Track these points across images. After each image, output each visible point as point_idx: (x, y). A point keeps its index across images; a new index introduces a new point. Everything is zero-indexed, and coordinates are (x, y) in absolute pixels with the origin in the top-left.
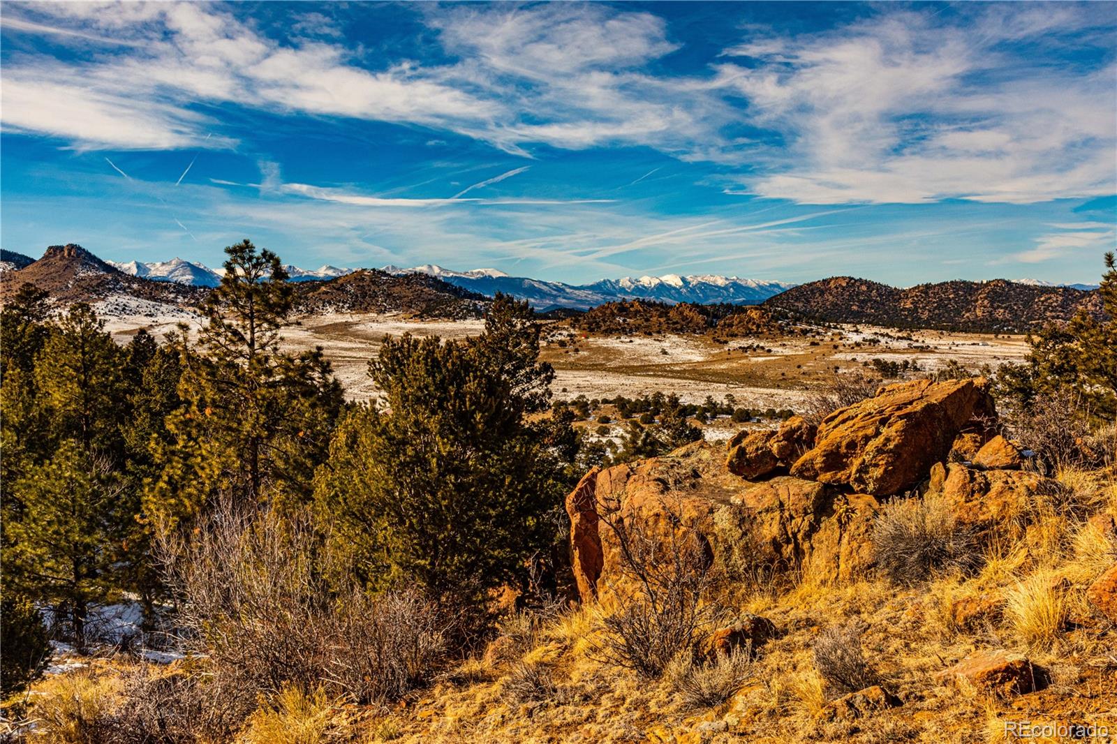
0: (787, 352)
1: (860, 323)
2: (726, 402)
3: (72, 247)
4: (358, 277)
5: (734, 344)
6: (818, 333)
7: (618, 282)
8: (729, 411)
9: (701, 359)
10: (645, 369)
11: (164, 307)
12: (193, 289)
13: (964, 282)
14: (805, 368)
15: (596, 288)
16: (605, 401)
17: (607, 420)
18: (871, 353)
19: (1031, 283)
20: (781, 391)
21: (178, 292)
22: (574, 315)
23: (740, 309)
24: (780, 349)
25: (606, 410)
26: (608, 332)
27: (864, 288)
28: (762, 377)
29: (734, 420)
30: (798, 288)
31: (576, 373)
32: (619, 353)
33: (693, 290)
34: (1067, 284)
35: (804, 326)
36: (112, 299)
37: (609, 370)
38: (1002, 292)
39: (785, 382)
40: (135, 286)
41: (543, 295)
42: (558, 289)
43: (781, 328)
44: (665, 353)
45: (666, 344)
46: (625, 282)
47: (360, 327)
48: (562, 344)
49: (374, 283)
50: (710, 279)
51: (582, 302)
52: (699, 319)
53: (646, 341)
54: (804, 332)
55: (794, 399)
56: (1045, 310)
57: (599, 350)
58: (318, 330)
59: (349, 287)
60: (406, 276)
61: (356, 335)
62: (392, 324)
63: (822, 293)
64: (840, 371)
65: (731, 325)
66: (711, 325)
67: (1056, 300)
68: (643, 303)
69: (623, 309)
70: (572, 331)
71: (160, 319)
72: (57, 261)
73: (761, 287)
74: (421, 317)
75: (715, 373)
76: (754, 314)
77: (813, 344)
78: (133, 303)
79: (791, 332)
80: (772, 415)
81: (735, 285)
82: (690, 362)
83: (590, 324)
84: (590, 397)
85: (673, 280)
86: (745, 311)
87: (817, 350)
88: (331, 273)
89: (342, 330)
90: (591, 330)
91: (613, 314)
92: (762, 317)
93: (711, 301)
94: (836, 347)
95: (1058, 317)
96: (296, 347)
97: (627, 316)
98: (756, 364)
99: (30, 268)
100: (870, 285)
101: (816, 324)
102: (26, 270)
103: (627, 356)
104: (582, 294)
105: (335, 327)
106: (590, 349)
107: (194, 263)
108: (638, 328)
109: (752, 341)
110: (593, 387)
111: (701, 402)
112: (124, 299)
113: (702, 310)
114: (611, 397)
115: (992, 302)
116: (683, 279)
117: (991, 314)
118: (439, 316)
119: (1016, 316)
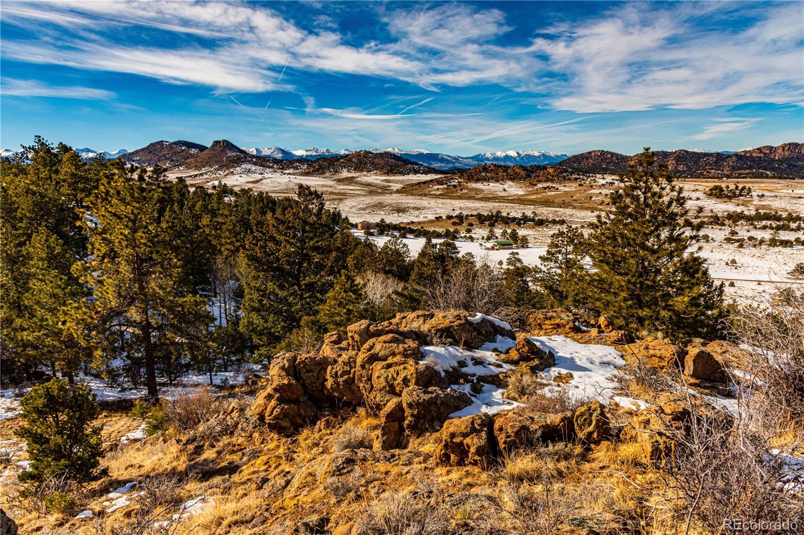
0: (567, 189)
1: (606, 174)
2: (532, 215)
3: (224, 141)
4: (358, 154)
5: (540, 186)
6: (583, 180)
7: (485, 155)
8: (533, 220)
9: (523, 193)
10: (494, 198)
11: (268, 170)
12: (281, 161)
13: (663, 152)
14: (575, 198)
15: (473, 158)
16: (472, 215)
17: (471, 225)
18: (609, 189)
19: (699, 151)
20: (561, 209)
21: (274, 163)
22: (461, 172)
23: (545, 168)
24: (563, 188)
25: (472, 220)
26: (477, 181)
27: (609, 156)
28: (553, 202)
29: (535, 225)
30: (575, 157)
31: (460, 201)
32: (482, 191)
33: (522, 158)
34: (719, 151)
35: (576, 176)
36: (243, 166)
37: (476, 199)
38: (683, 157)
39: (564, 205)
40: (254, 160)
41: (448, 162)
42: (455, 159)
43: (564, 177)
44: (505, 190)
45: (506, 186)
46: (488, 155)
47: (359, 179)
48: (455, 186)
49: (365, 157)
50: (531, 153)
51: (467, 165)
52: (523, 173)
53: (496, 184)
54: (576, 179)
55: (568, 213)
56: (706, 165)
57: (473, 189)
58: (339, 181)
59: (354, 160)
60: (381, 154)
61: (357, 183)
62: (374, 177)
63: (587, 158)
64: (593, 199)
65: (539, 176)
66: (528, 176)
67: (712, 160)
68: (495, 165)
69: (485, 169)
70: (460, 180)
71: (266, 176)
72: (217, 147)
73: (557, 156)
74: (387, 174)
75: (529, 201)
76: (551, 171)
77: (580, 185)
78: (253, 168)
79: (569, 179)
80: (554, 222)
81: (544, 155)
82: (517, 195)
83: (469, 176)
84: (465, 213)
85: (512, 153)
86: (546, 168)
87: (582, 188)
88: (347, 152)
89: (350, 181)
90: (469, 179)
91: (480, 172)
92: (555, 172)
93: (531, 164)
94: (592, 187)
95: (712, 169)
96: (328, 189)
97: (487, 172)
98: (550, 195)
99: (206, 152)
100: (613, 154)
101: (583, 175)
102: (204, 153)
103: (486, 192)
104: (467, 161)
105: (347, 179)
106: (468, 189)
107: (283, 148)
108: (492, 179)
109: (549, 184)
110: (468, 208)
111: (519, 216)
112: (249, 166)
113: (525, 169)
114: (475, 213)
115: (677, 162)
116: (518, 153)
117: (676, 168)
118: (396, 173)
119: (689, 169)
